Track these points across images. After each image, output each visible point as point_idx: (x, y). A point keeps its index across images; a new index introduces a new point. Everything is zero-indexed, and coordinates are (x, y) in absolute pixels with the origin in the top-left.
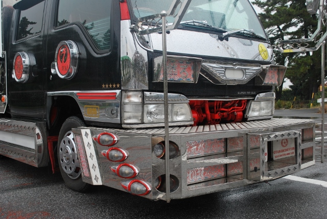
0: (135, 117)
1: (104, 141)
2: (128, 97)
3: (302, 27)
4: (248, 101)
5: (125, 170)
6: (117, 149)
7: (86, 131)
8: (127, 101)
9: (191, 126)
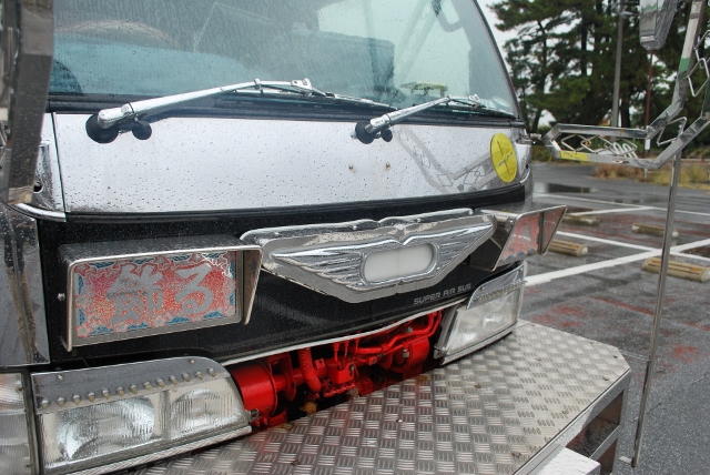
3: (578, 26)
4: (449, 310)
9: (242, 437)
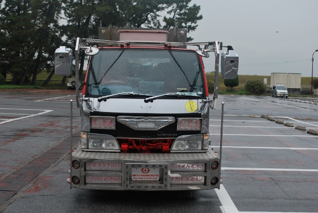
0: (84, 145)
4: (172, 140)
9: (119, 152)
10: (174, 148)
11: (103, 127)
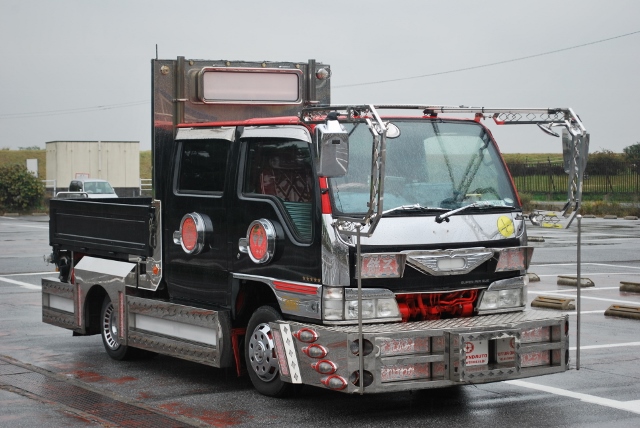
0: (335, 314)
1: (304, 338)
2: (329, 293)
4: (480, 291)
5: (325, 366)
6: (317, 346)
7: (285, 326)
8: (327, 296)
9: (399, 322)
10: (483, 306)
11: (378, 275)
